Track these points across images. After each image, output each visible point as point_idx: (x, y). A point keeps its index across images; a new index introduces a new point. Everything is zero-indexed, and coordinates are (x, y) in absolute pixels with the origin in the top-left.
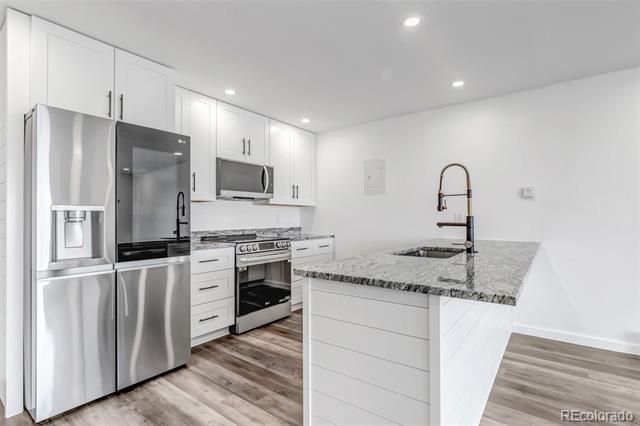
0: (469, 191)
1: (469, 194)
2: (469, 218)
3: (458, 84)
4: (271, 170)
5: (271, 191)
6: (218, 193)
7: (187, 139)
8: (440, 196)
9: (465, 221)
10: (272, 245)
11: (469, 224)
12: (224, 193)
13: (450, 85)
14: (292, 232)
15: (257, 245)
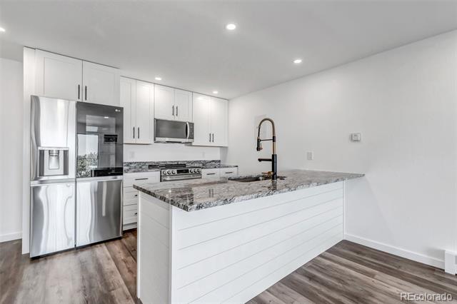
0: (274, 137)
1: (274, 139)
2: (273, 156)
3: (298, 61)
4: (192, 125)
5: (192, 137)
6: (155, 140)
7: (121, 109)
8: (259, 141)
9: (271, 158)
10: (187, 171)
11: (273, 160)
12: (158, 139)
13: (293, 62)
14: (214, 163)
15: (175, 171)
